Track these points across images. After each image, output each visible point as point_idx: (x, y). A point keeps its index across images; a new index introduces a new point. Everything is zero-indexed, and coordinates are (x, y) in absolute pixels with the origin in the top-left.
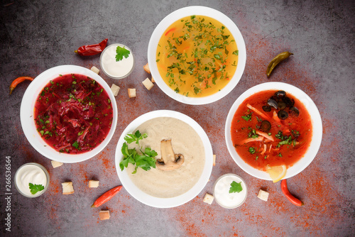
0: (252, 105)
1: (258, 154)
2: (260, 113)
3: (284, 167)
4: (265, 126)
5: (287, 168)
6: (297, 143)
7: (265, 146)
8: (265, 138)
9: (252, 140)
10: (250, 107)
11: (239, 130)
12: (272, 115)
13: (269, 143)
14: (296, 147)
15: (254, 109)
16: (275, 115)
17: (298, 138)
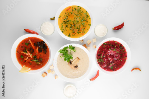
0: (31, 41)
1: (23, 59)
2: (32, 45)
3: (30, 69)
4: (32, 51)
5: (31, 70)
6: (40, 63)
7: (28, 58)
8: (29, 55)
9: (24, 53)
10: (30, 41)
11: (21, 47)
12: (36, 48)
13: (29, 58)
14: (38, 65)
15: (31, 42)
16: (37, 49)
17: (41, 62)
